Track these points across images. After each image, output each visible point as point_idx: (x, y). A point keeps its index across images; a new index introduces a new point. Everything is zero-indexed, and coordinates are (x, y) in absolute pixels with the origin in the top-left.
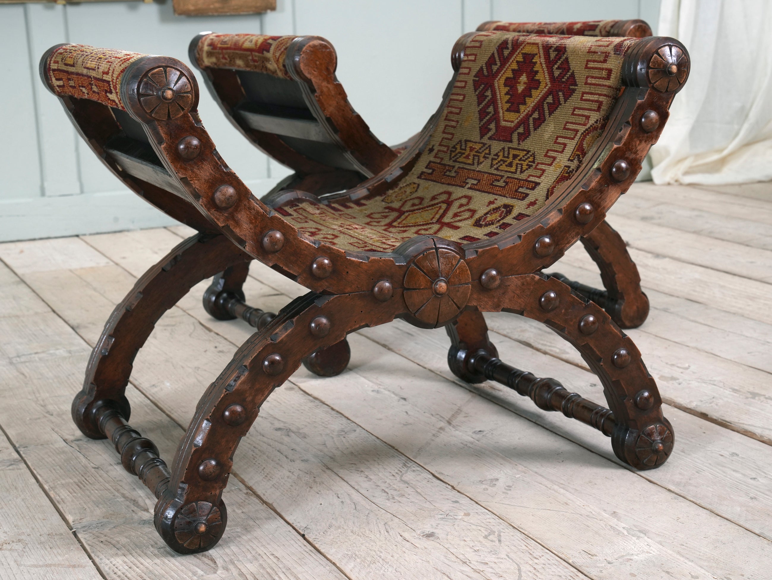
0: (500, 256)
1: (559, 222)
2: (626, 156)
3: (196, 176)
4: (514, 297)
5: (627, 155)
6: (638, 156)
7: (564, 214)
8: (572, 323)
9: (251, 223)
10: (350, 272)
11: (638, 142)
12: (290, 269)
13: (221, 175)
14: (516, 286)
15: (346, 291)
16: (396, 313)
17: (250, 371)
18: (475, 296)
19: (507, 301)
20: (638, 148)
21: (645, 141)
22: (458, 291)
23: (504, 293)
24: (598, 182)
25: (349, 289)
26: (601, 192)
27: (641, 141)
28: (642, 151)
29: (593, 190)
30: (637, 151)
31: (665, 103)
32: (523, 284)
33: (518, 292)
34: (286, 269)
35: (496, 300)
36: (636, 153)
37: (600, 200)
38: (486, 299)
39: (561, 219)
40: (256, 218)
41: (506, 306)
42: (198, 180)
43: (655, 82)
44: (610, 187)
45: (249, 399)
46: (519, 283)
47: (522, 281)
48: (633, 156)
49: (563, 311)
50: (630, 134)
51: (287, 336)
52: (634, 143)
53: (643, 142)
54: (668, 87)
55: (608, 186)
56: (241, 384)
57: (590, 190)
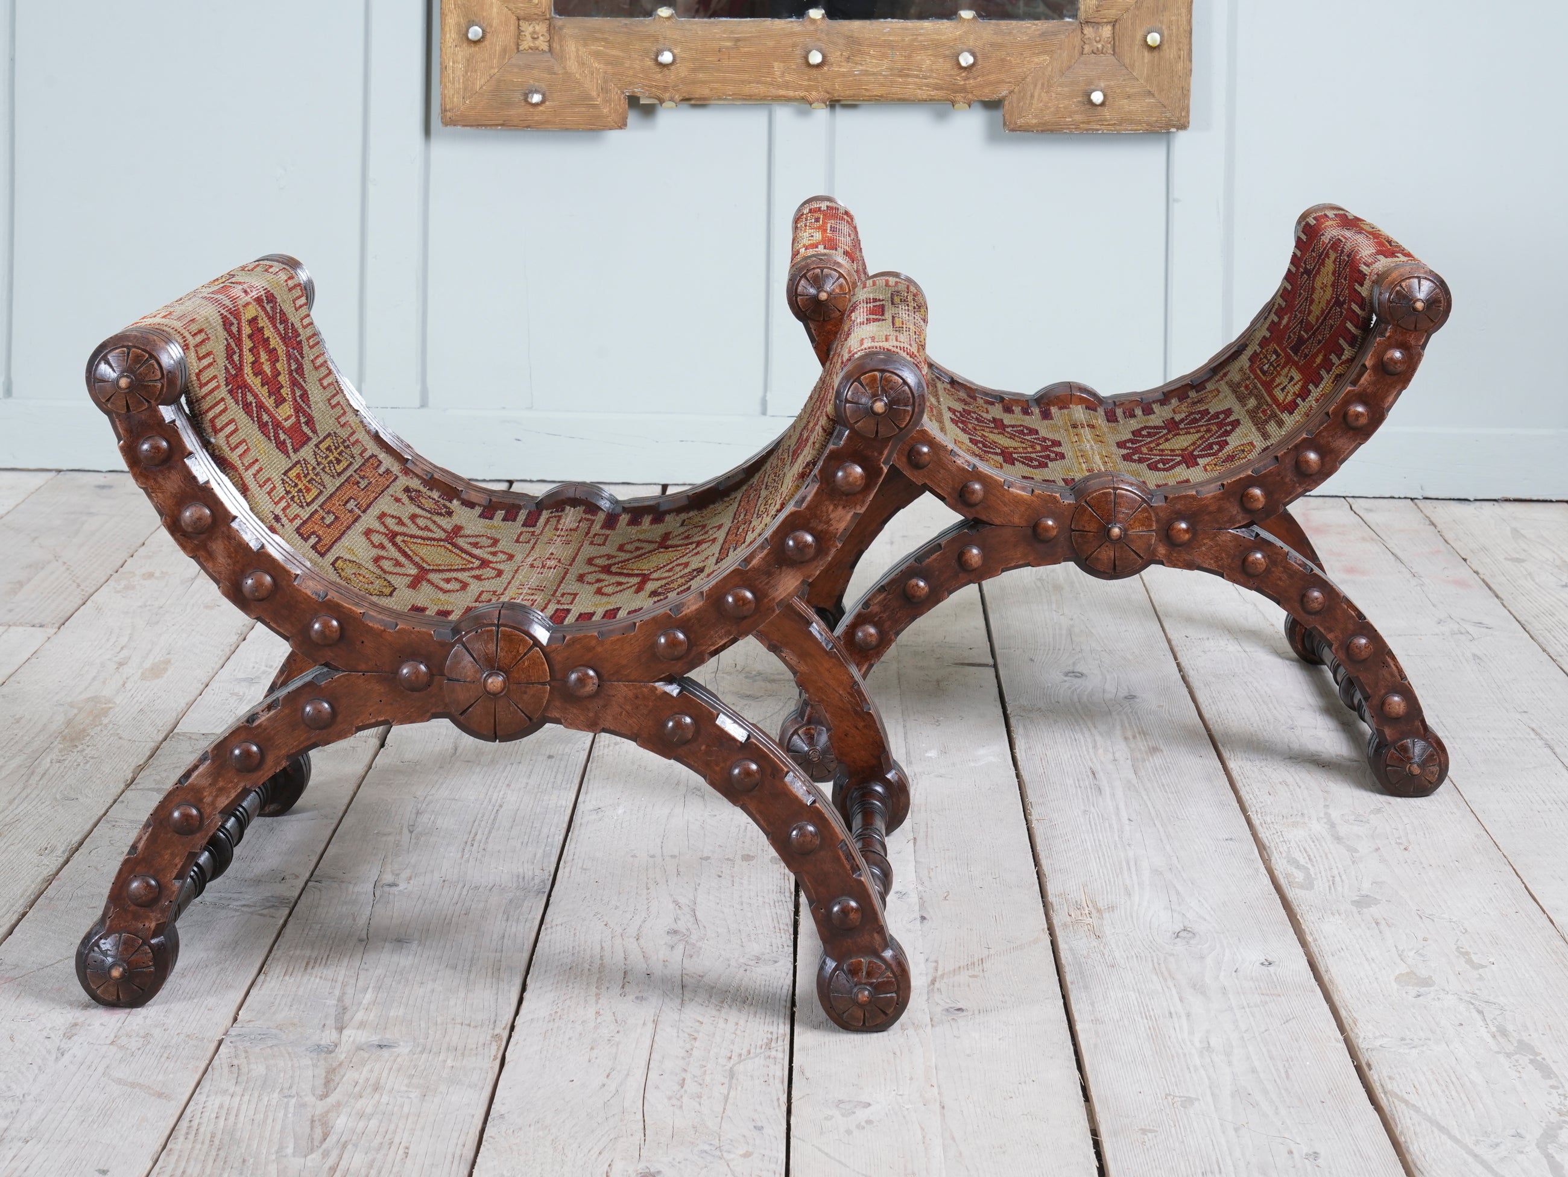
0: (599, 649)
1: (699, 611)
2: (811, 525)
3: (160, 487)
4: (621, 714)
5: (813, 524)
6: (831, 528)
7: (706, 600)
8: (717, 769)
9: (230, 557)
10: (366, 642)
11: (831, 508)
12: (279, 627)
13: (193, 489)
14: (625, 698)
15: (360, 668)
16: (433, 710)
17: (213, 761)
18: (558, 704)
19: (610, 718)
20: (831, 516)
21: (844, 507)
22: (525, 693)
23: (605, 706)
24: (763, 559)
25: (363, 667)
26: (769, 574)
27: (836, 506)
28: (838, 521)
29: (754, 569)
30: (830, 520)
31: (876, 454)
32: (637, 697)
33: (628, 708)
34: (274, 626)
35: (591, 715)
36: (828, 522)
37: (767, 587)
38: (575, 711)
39: (700, 607)
40: (236, 551)
41: (607, 725)
42: (163, 493)
43: (856, 423)
44: (784, 568)
45: (208, 800)
46: (630, 694)
47: (635, 691)
48: (821, 527)
49: (703, 747)
50: (816, 494)
51: (268, 719)
52: (824, 509)
53: (840, 508)
54: (877, 432)
55: (780, 567)
56: (197, 776)
57: (750, 570)
